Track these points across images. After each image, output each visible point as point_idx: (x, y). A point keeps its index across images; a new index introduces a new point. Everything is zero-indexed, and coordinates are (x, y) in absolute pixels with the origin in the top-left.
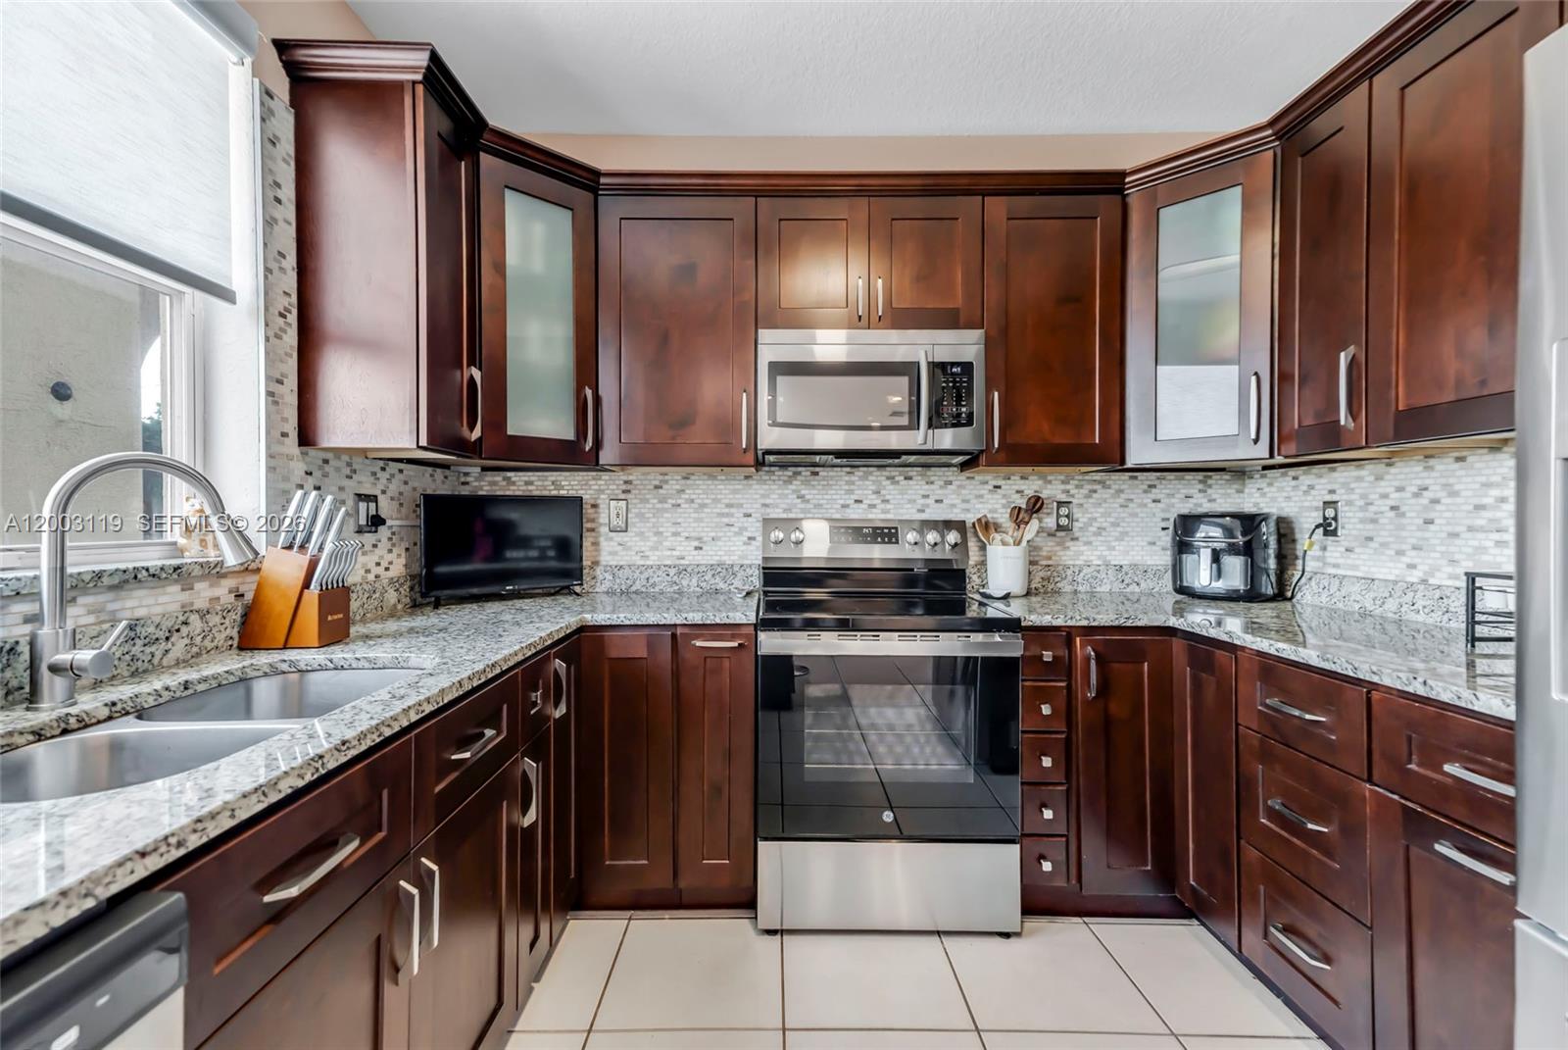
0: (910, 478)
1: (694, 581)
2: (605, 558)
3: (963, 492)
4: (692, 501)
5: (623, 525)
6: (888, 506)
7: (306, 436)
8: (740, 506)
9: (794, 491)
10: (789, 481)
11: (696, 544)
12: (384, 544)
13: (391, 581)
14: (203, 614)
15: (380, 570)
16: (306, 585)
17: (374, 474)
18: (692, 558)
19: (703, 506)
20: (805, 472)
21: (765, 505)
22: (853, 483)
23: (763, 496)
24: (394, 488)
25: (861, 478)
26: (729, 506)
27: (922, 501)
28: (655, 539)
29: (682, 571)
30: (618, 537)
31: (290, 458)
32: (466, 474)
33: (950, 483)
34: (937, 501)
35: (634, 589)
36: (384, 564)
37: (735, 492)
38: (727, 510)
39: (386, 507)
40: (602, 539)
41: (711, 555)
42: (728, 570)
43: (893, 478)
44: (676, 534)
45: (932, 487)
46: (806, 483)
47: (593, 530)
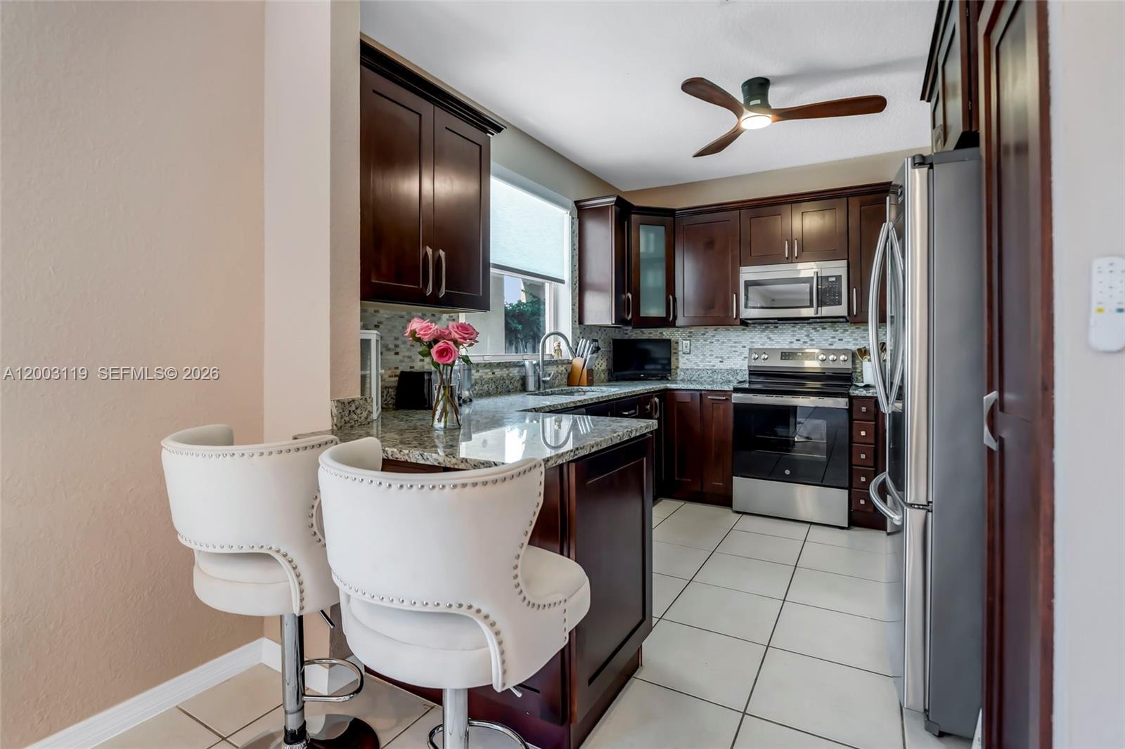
0: (825, 329)
1: (719, 377)
2: (681, 365)
3: (854, 335)
4: (718, 341)
5: (688, 351)
6: (814, 342)
7: (581, 321)
8: (741, 342)
9: (766, 336)
10: (764, 331)
11: (720, 360)
12: (600, 357)
13: (603, 371)
14: (561, 374)
15: (598, 366)
16: (584, 367)
17: (597, 332)
18: (719, 366)
19: (723, 343)
20: (772, 327)
21: (752, 342)
22: (795, 331)
23: (751, 338)
24: (602, 338)
25: (799, 329)
26: (735, 343)
27: (832, 340)
28: (702, 357)
29: (714, 371)
30: (687, 356)
31: (577, 328)
32: (627, 330)
33: (847, 330)
34: (840, 340)
35: (693, 379)
36: (600, 364)
37: (739, 336)
38: (734, 345)
39: (601, 344)
40: (680, 357)
41: (728, 365)
42: (735, 372)
43: (816, 328)
44: (711, 355)
45: (837, 333)
46: (772, 331)
47: (675, 353)
